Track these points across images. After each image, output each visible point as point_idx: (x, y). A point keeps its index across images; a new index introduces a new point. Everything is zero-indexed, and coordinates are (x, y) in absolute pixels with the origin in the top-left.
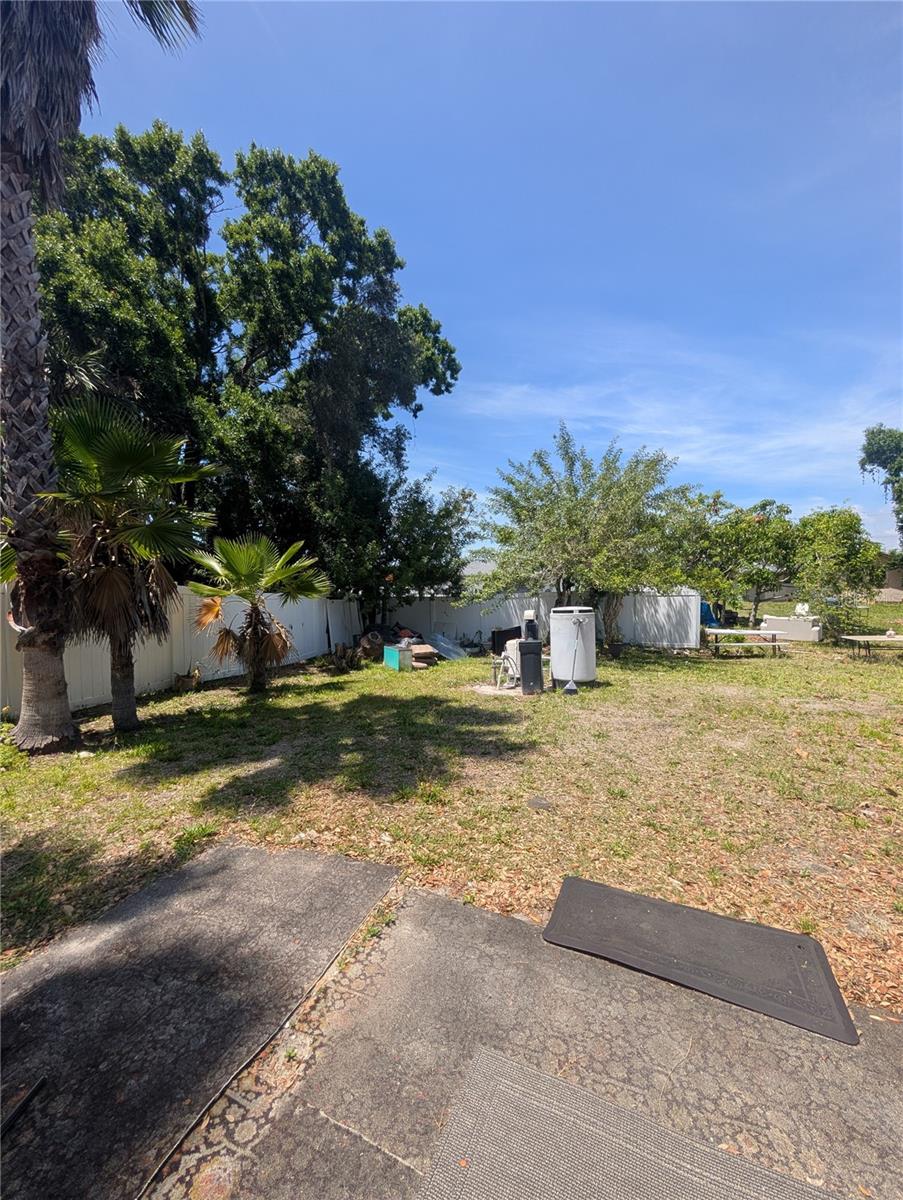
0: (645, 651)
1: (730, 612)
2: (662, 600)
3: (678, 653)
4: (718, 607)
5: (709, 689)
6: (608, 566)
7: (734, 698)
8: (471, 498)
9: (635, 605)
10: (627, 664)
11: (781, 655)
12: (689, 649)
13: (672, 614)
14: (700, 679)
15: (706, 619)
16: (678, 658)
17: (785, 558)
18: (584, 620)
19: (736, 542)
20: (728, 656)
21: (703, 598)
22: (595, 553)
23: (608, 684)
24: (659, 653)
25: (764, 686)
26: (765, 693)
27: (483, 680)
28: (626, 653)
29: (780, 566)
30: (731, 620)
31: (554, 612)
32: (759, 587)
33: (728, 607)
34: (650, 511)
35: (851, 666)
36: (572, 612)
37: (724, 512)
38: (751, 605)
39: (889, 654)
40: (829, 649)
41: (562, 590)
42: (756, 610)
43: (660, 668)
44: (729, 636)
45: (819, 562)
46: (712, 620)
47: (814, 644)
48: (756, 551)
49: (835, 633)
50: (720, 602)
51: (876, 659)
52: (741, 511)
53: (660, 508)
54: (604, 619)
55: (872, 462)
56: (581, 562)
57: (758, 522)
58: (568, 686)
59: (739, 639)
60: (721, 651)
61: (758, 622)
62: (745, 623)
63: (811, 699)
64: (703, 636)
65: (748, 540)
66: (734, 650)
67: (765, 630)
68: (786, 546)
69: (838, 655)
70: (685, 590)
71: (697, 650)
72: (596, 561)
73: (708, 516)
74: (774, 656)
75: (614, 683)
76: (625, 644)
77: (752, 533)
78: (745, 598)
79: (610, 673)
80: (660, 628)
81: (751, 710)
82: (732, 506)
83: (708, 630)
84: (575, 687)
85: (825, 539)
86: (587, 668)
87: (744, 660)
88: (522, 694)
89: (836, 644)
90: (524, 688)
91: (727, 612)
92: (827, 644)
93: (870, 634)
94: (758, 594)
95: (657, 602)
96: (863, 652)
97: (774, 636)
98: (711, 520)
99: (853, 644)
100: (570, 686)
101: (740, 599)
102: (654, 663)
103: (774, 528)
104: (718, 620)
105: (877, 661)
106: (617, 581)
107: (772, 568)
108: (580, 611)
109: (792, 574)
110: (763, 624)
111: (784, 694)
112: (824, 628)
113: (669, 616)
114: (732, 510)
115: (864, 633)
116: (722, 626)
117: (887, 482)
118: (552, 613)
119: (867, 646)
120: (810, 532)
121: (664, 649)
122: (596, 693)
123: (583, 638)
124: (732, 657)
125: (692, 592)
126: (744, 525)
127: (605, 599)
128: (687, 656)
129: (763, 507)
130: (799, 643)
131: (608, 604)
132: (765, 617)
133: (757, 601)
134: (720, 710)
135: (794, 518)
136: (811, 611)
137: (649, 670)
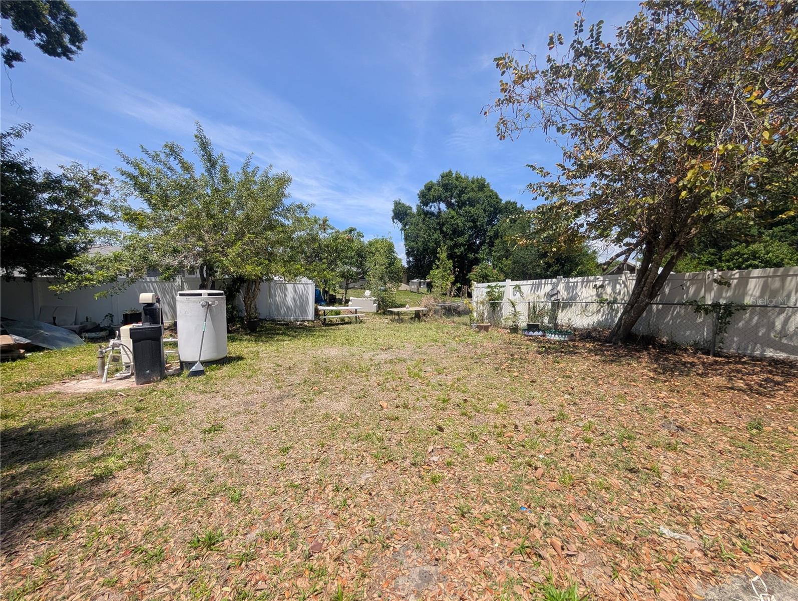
0: (277, 324)
1: (333, 295)
2: (290, 287)
3: (300, 324)
4: (326, 292)
5: (320, 352)
6: (243, 257)
7: (336, 357)
8: (107, 181)
9: (270, 290)
10: (261, 337)
11: (359, 321)
12: (308, 321)
13: (297, 298)
14: (314, 344)
15: (318, 300)
16: (300, 328)
17: (361, 263)
18: (213, 303)
19: (336, 251)
20: (331, 324)
21: (316, 286)
22: (232, 244)
23: (240, 358)
24: (287, 325)
25: (352, 345)
26: (354, 350)
27: (89, 372)
28: (262, 327)
29: (358, 268)
30: (333, 301)
31: (181, 295)
32: (348, 280)
33: (331, 292)
34: (280, 219)
35: (392, 326)
36: (200, 295)
37: (329, 231)
38: (343, 291)
39: (406, 317)
40: (381, 316)
41: (205, 276)
42: (346, 294)
43: (286, 338)
44: (332, 311)
45: (377, 266)
46: (322, 301)
47: (375, 314)
48: (347, 257)
49: (384, 307)
50: (327, 289)
51: (401, 321)
52: (339, 232)
53: (287, 218)
54: (244, 301)
55: (396, 218)
56: (218, 252)
57: (348, 240)
58: (194, 368)
59: (337, 313)
60: (327, 322)
61: (347, 301)
62: (340, 302)
63: (378, 352)
64: (317, 312)
65: (342, 250)
66: (335, 320)
67: (351, 307)
68: (361, 255)
69: (386, 320)
70: (304, 280)
71: (313, 321)
72: (232, 252)
73: (320, 232)
74: (356, 322)
75: (246, 356)
76: (263, 320)
77: (345, 246)
78: (341, 287)
79: (244, 347)
80: (288, 308)
81: (347, 367)
82: (333, 228)
83: (320, 308)
84: (201, 368)
85: (380, 253)
86: (218, 346)
87: (341, 326)
88: (135, 385)
89: (384, 313)
90: (138, 377)
91: (330, 295)
92: (380, 314)
93: (399, 307)
94: (347, 284)
95: (286, 289)
96: (397, 317)
97: (356, 310)
98: (322, 235)
99: (391, 313)
100: (197, 367)
101: (337, 288)
102: (282, 334)
103: (355, 245)
104: (326, 300)
105: (402, 322)
106: (249, 269)
107: (354, 269)
108: (209, 294)
109: (365, 273)
110: (350, 303)
111: (365, 350)
112: (379, 304)
113: (294, 299)
114: (333, 231)
115: (396, 307)
116: (328, 305)
117: (401, 230)
118: (178, 296)
119: (398, 314)
120: (373, 250)
121: (291, 322)
122: (226, 369)
123: (213, 320)
124: (334, 325)
125: (310, 281)
126: (340, 241)
127: (245, 285)
128: (306, 326)
129: (351, 231)
130: (367, 314)
131: (248, 289)
132: (351, 298)
133: (347, 288)
134: (327, 370)
135: (366, 240)
136: (373, 295)
137: (277, 340)
